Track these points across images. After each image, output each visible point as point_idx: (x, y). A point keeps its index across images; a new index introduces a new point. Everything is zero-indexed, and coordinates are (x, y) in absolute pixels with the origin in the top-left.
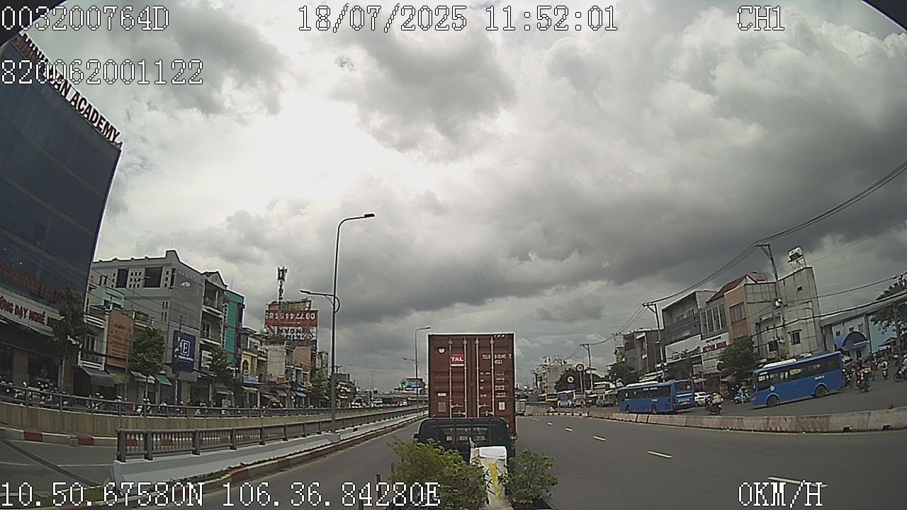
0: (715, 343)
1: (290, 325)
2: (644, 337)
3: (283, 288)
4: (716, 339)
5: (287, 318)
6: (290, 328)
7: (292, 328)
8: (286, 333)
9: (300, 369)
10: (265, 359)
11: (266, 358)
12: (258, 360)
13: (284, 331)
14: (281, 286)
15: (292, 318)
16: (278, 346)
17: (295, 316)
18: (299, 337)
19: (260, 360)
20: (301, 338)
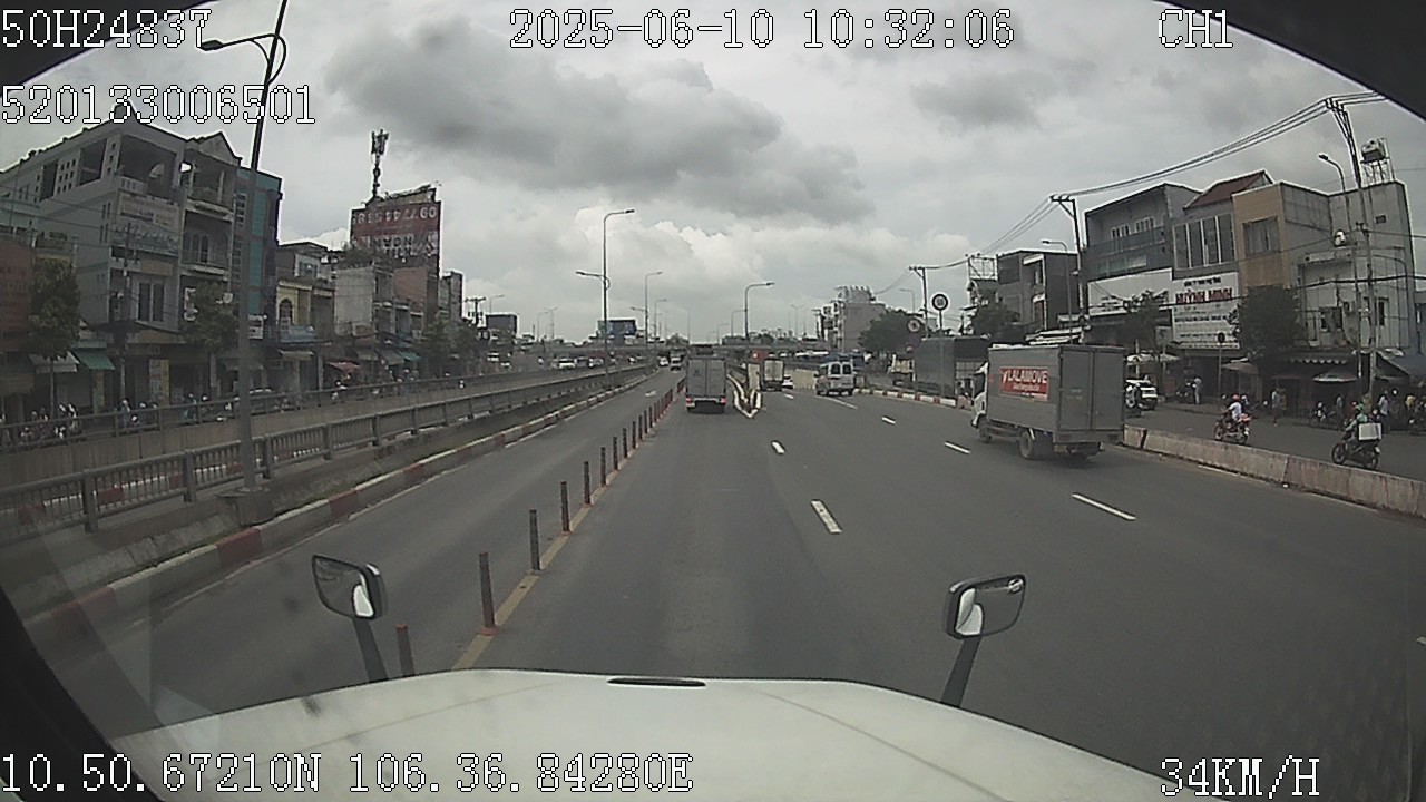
0: (1206, 289)
1: (394, 232)
2: (1041, 261)
3: (380, 167)
4: (1209, 281)
5: (388, 219)
6: (394, 237)
7: (396, 236)
8: (387, 245)
9: (405, 307)
10: (330, 294)
11: (333, 291)
12: (313, 297)
13: (383, 243)
14: (377, 165)
15: (396, 219)
16: (362, 269)
17: (401, 216)
18: (408, 251)
19: (319, 297)
20: (412, 253)
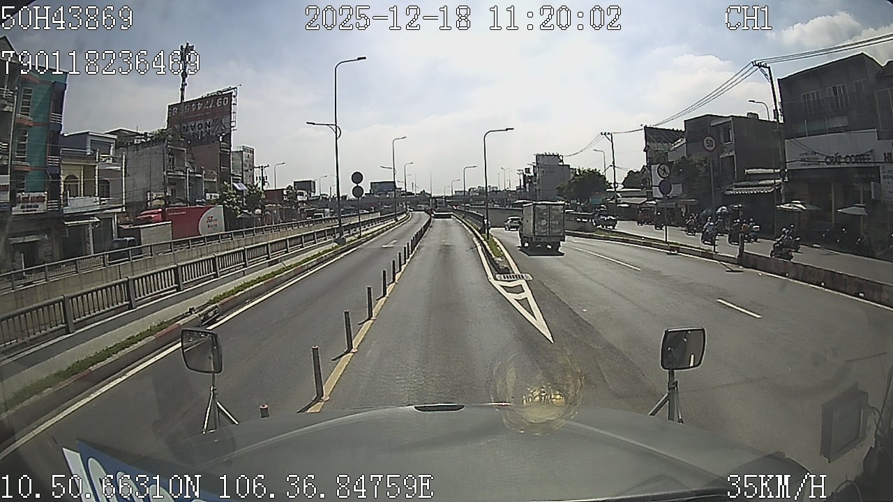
1: (196, 119)
7: (199, 122)
13: (190, 128)
15: (199, 108)
18: (209, 133)
20: (211, 135)
